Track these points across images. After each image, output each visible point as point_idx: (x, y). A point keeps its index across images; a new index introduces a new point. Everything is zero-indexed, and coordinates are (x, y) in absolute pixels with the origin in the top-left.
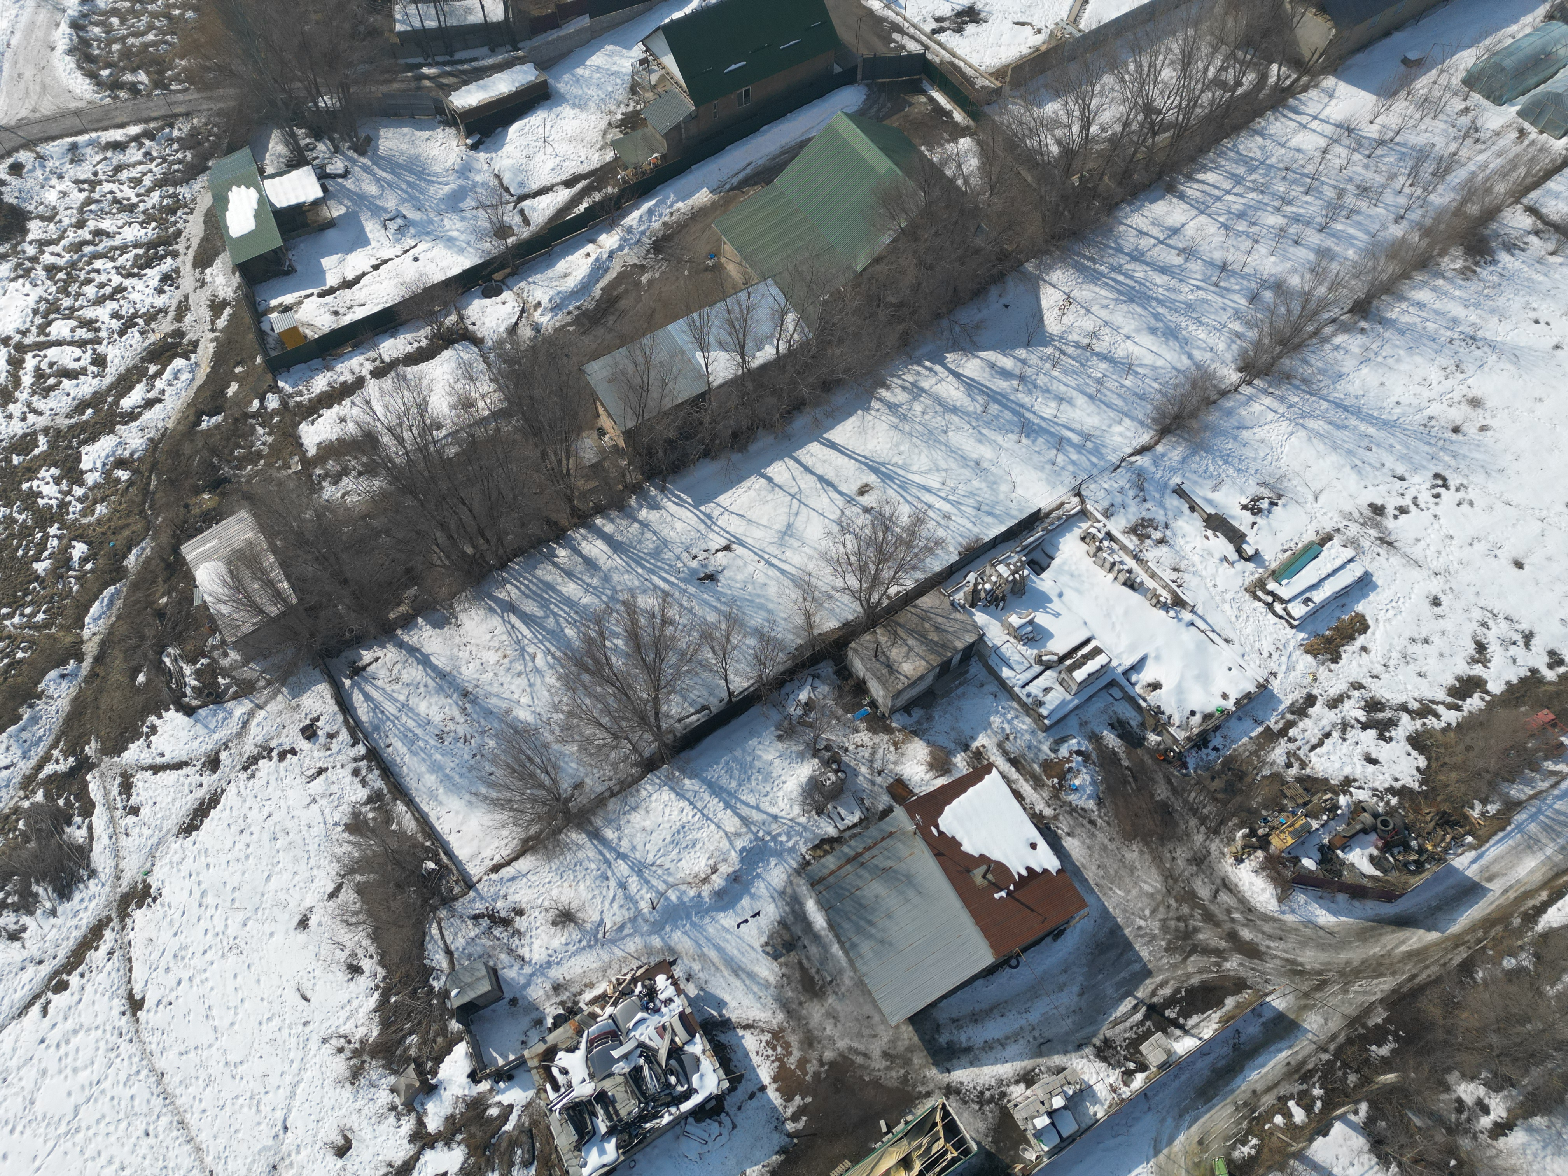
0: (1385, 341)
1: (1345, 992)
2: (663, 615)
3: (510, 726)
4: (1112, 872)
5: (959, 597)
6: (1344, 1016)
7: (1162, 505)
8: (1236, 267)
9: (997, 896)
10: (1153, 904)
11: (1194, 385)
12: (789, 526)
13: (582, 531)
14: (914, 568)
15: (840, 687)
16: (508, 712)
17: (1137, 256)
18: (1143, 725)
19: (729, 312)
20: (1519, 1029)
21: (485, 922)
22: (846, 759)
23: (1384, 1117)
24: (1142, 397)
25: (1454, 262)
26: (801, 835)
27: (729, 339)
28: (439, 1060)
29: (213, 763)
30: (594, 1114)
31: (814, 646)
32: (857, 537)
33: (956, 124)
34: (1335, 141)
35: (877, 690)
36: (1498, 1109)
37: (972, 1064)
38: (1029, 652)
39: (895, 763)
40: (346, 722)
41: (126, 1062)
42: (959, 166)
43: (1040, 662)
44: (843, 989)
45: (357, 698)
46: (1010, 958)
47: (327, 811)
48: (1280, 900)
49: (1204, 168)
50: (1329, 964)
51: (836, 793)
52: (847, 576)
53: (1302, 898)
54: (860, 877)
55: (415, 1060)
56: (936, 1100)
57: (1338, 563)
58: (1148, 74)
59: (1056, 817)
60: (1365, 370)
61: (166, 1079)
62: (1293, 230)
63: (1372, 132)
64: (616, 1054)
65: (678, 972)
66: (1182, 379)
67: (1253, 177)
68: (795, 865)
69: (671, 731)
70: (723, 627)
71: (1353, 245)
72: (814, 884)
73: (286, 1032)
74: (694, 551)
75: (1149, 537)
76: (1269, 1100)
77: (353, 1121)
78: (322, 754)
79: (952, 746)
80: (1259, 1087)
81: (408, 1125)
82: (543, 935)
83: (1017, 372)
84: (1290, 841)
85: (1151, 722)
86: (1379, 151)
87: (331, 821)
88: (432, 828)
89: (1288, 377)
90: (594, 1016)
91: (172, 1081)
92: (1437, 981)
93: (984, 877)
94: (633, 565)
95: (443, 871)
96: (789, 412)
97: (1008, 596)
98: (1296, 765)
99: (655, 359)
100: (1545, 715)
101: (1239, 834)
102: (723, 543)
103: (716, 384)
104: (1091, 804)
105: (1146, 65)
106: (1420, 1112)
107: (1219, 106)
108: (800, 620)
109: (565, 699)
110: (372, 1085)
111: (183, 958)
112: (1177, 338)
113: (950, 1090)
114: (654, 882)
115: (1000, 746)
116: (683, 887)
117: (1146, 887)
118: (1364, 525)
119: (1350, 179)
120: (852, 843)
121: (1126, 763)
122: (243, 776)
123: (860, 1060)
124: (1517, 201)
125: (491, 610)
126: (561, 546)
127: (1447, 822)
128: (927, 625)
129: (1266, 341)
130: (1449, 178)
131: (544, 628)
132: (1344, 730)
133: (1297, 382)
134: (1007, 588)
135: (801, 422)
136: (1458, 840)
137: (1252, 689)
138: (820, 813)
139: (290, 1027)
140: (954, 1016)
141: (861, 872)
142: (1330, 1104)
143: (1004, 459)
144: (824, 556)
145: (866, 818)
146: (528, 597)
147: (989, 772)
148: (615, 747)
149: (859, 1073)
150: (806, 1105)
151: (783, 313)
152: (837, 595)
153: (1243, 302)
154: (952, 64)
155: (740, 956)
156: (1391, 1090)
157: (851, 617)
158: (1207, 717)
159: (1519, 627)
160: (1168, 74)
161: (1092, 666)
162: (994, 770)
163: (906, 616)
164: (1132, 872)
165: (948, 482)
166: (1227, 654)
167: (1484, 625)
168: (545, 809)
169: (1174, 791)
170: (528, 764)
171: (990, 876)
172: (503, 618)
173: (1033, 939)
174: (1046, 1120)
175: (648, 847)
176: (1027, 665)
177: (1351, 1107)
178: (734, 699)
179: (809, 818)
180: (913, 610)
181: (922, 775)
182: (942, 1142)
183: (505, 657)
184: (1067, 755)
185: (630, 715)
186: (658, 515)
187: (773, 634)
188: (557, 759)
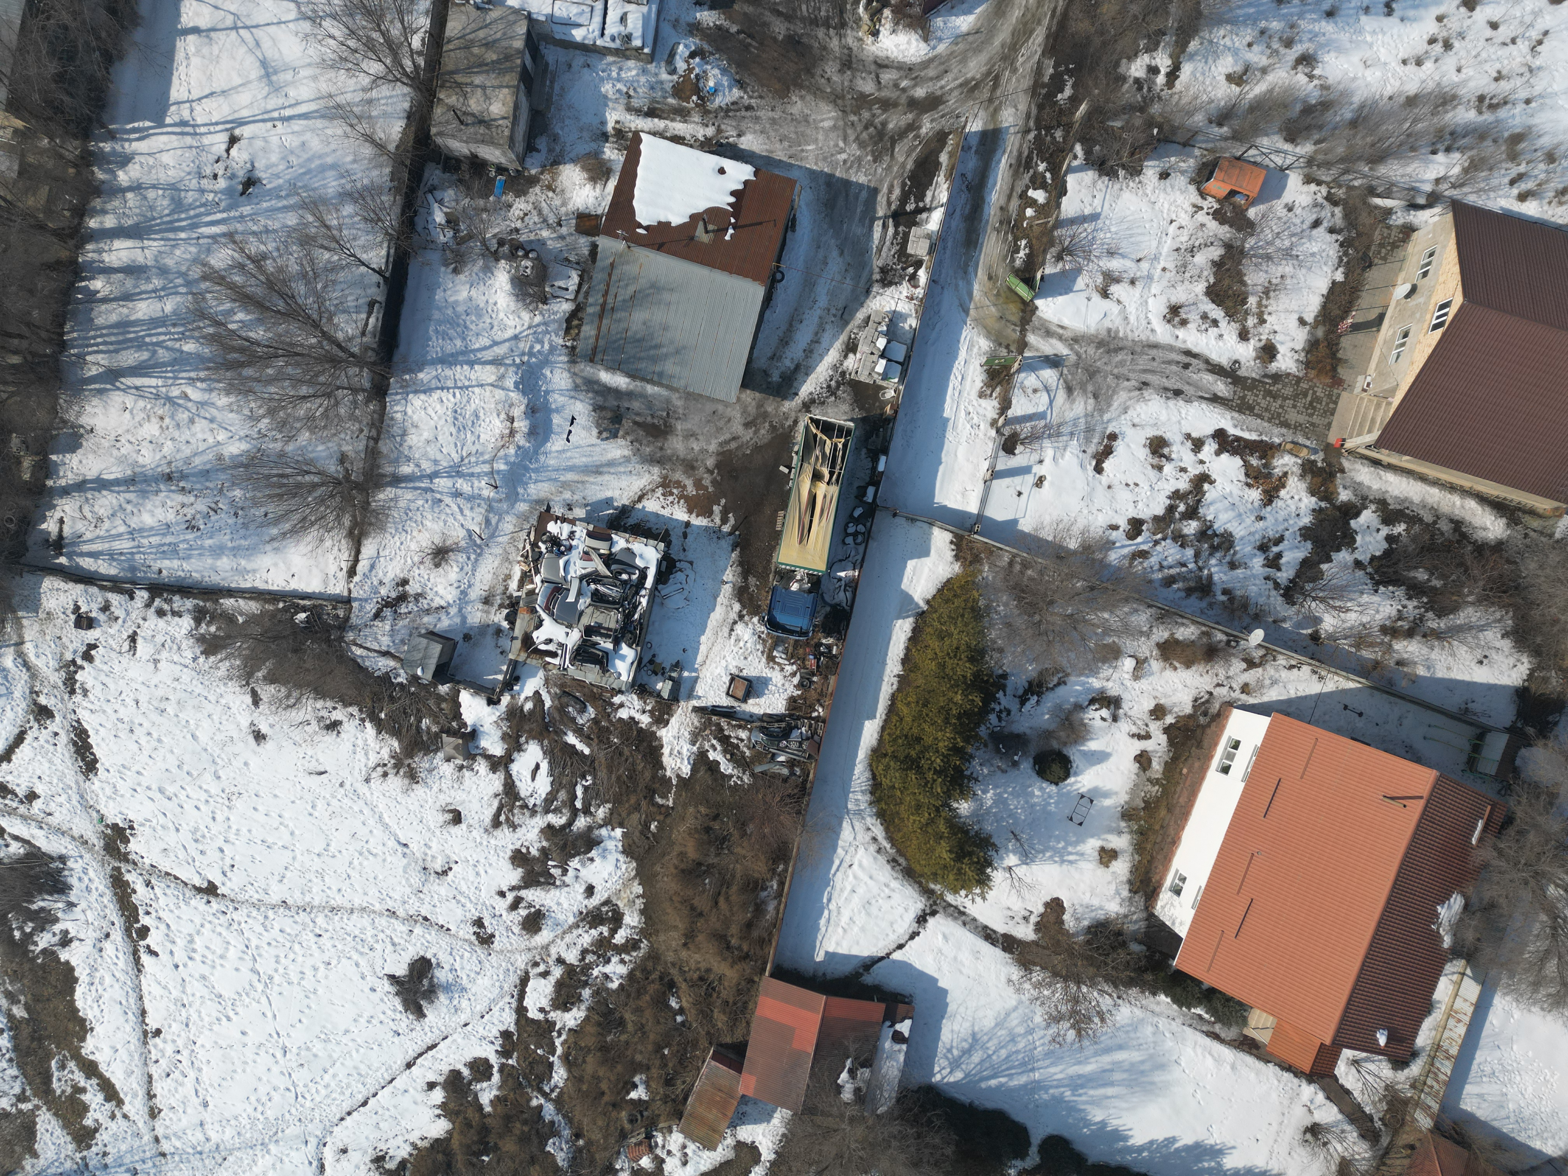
1: (1014, 71)
2: (249, 257)
3: (236, 467)
4: (793, 136)
6: (1025, 91)
9: (727, 238)
10: (840, 133)
12: (264, 63)
13: (89, 247)
15: (460, 181)
16: (220, 458)
21: (388, 612)
22: (523, 238)
23: (1096, 142)
26: (549, 333)
28: (457, 715)
29: (43, 713)
30: (594, 645)
31: (403, 163)
32: (334, 16)
35: (492, 154)
36: (1163, 62)
37: (807, 375)
39: (564, 204)
40: (102, 588)
41: (250, 921)
44: (681, 411)
45: (87, 563)
46: (774, 275)
47: (176, 658)
48: (926, 39)
50: (991, 58)
51: (543, 273)
52: (364, 66)
53: (939, 22)
54: (620, 321)
55: (442, 731)
56: (804, 420)
59: (719, 131)
61: (290, 902)
64: (571, 599)
65: (558, 511)
68: (565, 359)
69: (366, 348)
70: (311, 219)
72: (592, 357)
73: (334, 802)
74: (208, 171)
76: (1015, 203)
77: (444, 799)
78: (116, 627)
79: (594, 145)
80: (1002, 202)
81: (482, 766)
82: (438, 580)
87: (188, 661)
88: (270, 593)
90: (532, 593)
91: (294, 898)
93: (707, 232)
94: (171, 235)
95: (315, 612)
101: (861, 10)
102: (224, 137)
104: (736, 93)
106: (1115, 116)
108: (367, 150)
109: (253, 405)
110: (430, 771)
111: (204, 836)
113: (807, 406)
114: (477, 470)
115: (629, 109)
116: (502, 453)
117: (827, 124)
120: (591, 300)
121: (734, 29)
122: (78, 698)
123: (733, 445)
125: (101, 392)
126: (88, 279)
128: (476, 50)
131: (164, 364)
138: (545, 302)
139: (334, 797)
140: (769, 354)
141: (618, 315)
142: (1054, 168)
144: (324, 65)
145: (583, 271)
146: (117, 351)
147: (640, 141)
148: (337, 403)
149: (740, 454)
150: (724, 507)
152: (374, 94)
155: (590, 459)
156: (1089, 115)
157: (406, 105)
162: (642, 135)
163: (451, 59)
164: (807, 121)
168: (338, 499)
169: (789, 18)
170: (285, 481)
171: (711, 227)
172: (118, 389)
173: (778, 245)
174: (883, 362)
175: (444, 450)
176: (588, 9)
177: (1070, 156)
178: (387, 275)
179: (541, 313)
180: (451, 47)
181: (592, 194)
182: (828, 442)
183: (162, 418)
184: (685, 66)
185: (319, 368)
186: (137, 167)
187: (359, 185)
188: (302, 455)
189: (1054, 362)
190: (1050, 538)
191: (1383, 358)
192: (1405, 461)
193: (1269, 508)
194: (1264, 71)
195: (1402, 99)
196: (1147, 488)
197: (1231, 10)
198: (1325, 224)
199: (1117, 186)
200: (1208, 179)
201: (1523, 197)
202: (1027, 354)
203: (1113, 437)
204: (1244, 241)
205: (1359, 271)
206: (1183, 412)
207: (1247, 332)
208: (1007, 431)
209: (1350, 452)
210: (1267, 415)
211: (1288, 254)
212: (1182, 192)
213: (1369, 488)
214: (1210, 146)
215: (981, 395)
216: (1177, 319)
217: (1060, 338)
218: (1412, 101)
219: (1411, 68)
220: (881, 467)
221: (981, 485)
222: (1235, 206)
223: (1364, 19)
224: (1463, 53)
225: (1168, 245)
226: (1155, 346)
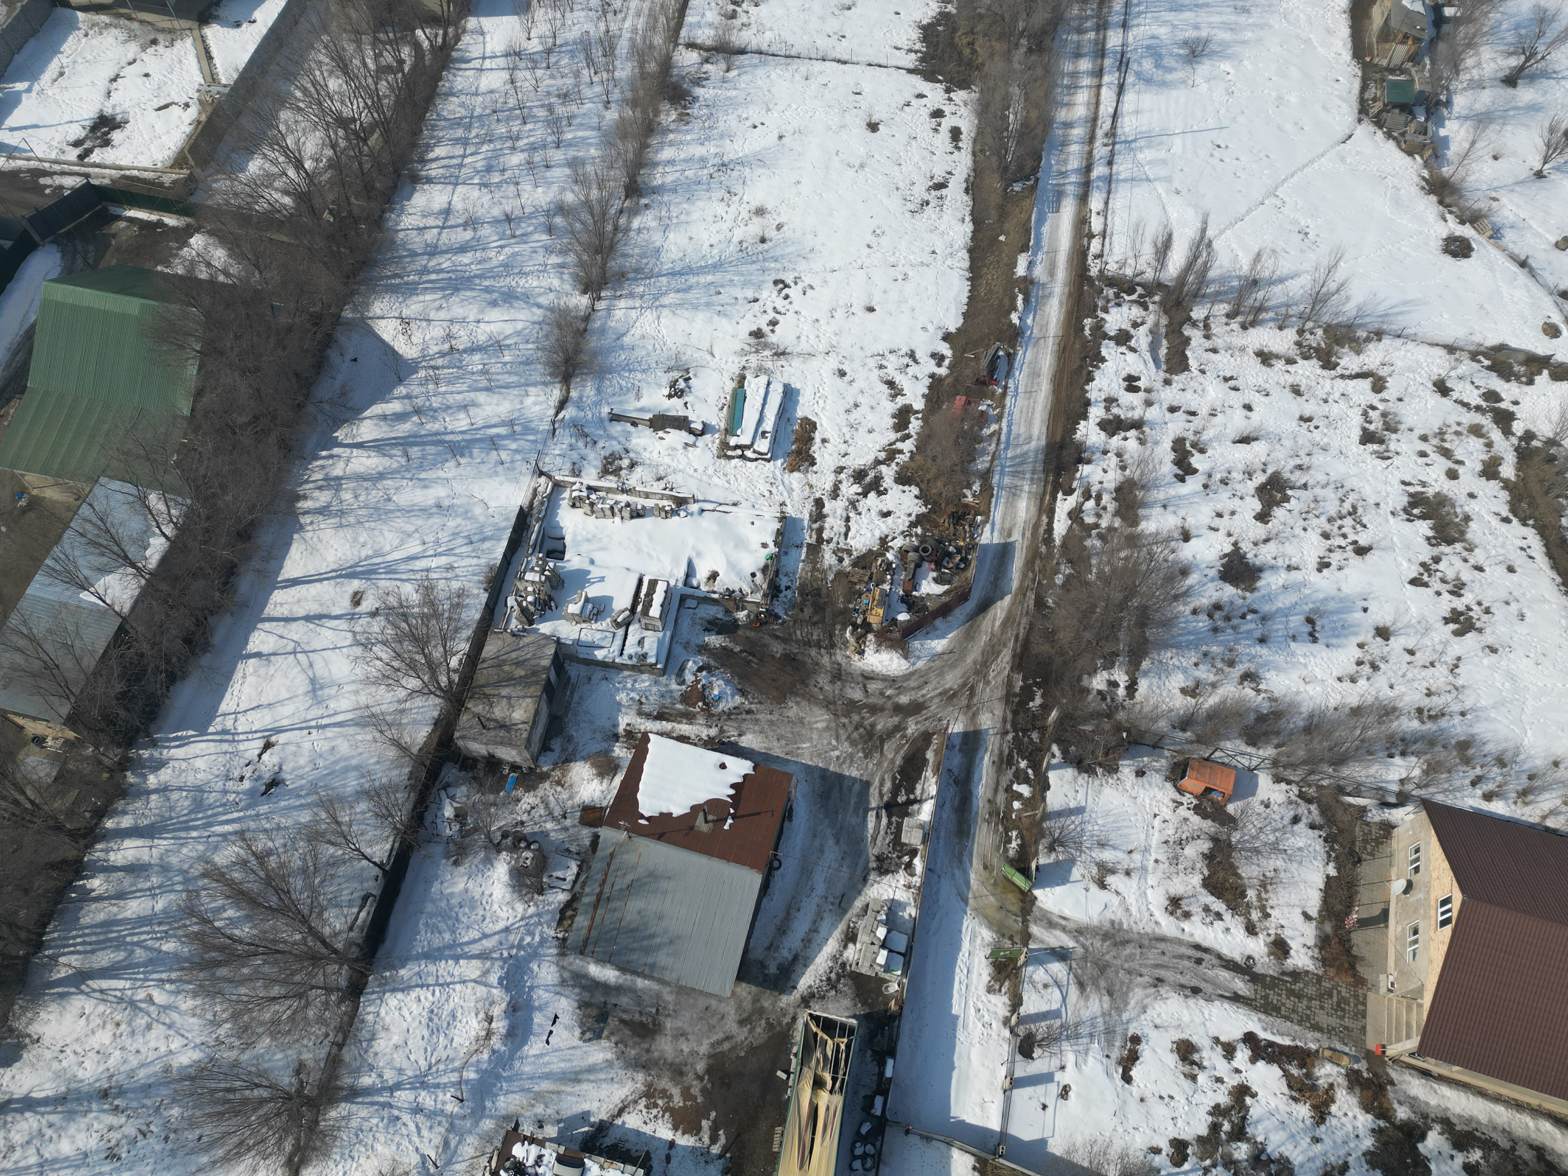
0: (668, 205)
1: (988, 683)
2: (254, 854)
3: (182, 1079)
4: (790, 735)
5: (514, 624)
6: (1000, 699)
7: (610, 437)
8: (518, 213)
9: (726, 827)
10: (833, 733)
11: (559, 327)
12: (313, 681)
13: (99, 846)
14: (457, 630)
15: (474, 778)
16: (167, 1069)
17: (433, 251)
18: (727, 612)
19: (82, 535)
20: (1095, 616)
22: (527, 830)
23: (1070, 743)
24: (527, 362)
25: (668, 116)
26: (540, 923)
27: (105, 560)
31: (423, 764)
32: (385, 643)
33: (174, 229)
34: (513, 69)
35: (508, 754)
36: (1121, 677)
37: (806, 966)
38: (604, 624)
39: (571, 797)
42: (209, 265)
43: (618, 625)
44: (671, 1007)
46: (771, 863)
48: (906, 657)
49: (429, 148)
50: (965, 673)
51: (542, 863)
52: (404, 682)
53: (916, 644)
54: (615, 910)
56: (803, 1017)
57: (762, 391)
58: (318, 93)
59: (722, 731)
60: (672, 236)
62: (537, 158)
63: (535, 46)
65: (527, 1129)
66: (547, 328)
67: (474, 133)
68: (555, 951)
69: (350, 943)
70: (324, 815)
71: (590, 145)
72: (582, 951)
74: (236, 774)
75: (621, 469)
76: (1001, 797)
79: (605, 745)
80: (989, 795)
83: (409, 408)
84: (881, 611)
85: (731, 604)
86: (553, 59)
89: (622, 276)
92: (1031, 627)
93: (706, 822)
94: (183, 834)
96: (226, 583)
97: (553, 594)
98: (845, 556)
99: (39, 631)
100: (960, 400)
101: (848, 634)
102: (260, 744)
103: (126, 609)
104: (738, 700)
105: (309, 85)
106: (1085, 721)
107: (400, 89)
108: (392, 753)
109: (218, 1008)
112: (517, 298)
113: (806, 1001)
114: (444, 1080)
115: (640, 713)
116: (474, 1059)
117: (820, 725)
118: (757, 352)
119: (549, 94)
120: (587, 890)
121: (737, 649)
123: (726, 1046)
124: (677, 44)
125: (62, 996)
126: (87, 878)
127: (959, 518)
128: (506, 668)
129: (585, 257)
130: (617, 52)
131: (138, 965)
132: (855, 508)
133: (632, 275)
134: (547, 588)
135: (245, 584)
136: (973, 525)
137: (777, 525)
138: (541, 892)
140: (766, 944)
141: (613, 905)
142: (1035, 765)
143: (458, 488)
144: (368, 681)
145: (583, 861)
146: (93, 952)
147: (648, 740)
148: (306, 1006)
149: (733, 1056)
150: (714, 1122)
151: (143, 500)
152: (408, 705)
153: (544, 237)
154: (124, 177)
155: (568, 1065)
156: (1060, 721)
157: (436, 714)
158: (764, 570)
159: (902, 353)
160: (334, 84)
161: (658, 597)
162: (651, 735)
163: (483, 675)
164: (802, 723)
165: (427, 539)
166: (742, 514)
167: (881, 367)
168: (284, 1118)
169: (785, 641)
170: (231, 1096)
171: (710, 817)
172: (82, 992)
173: (776, 834)
174: (884, 953)
175: (412, 1058)
176: (610, 635)
177: (1048, 755)
178: (387, 868)
179: (536, 904)
180: (485, 665)
181: (599, 788)
182: (830, 1042)
183: (118, 1025)
184: (693, 678)
185: (298, 966)
186: (169, 771)
187: (377, 784)
188: (257, 1065)
189: (1061, 955)
190: (1086, 1164)
191: (1400, 957)
192: (1455, 1072)
193: (1323, 1128)
194: (1214, 685)
195: (1347, 710)
196: (1183, 1101)
197: (1173, 637)
198: (1304, 820)
199: (1097, 782)
200: (1183, 777)
201: (1488, 797)
202: (1032, 946)
203: (1136, 1040)
204: (1229, 835)
205: (1349, 866)
206: (1206, 1012)
207: (1254, 927)
208: (1021, 1031)
209: (1395, 1061)
210: (1295, 1017)
211: (1275, 848)
212: (1160, 789)
213: (1427, 1104)
214: (1178, 748)
215: (990, 990)
216: (1179, 912)
217: (1064, 929)
218: (1356, 712)
219: (1347, 684)
220: (889, 1073)
221: (1000, 1097)
222: (1213, 803)
223: (1293, 645)
224: (1390, 673)
225: (1156, 839)
226: (1162, 939)
